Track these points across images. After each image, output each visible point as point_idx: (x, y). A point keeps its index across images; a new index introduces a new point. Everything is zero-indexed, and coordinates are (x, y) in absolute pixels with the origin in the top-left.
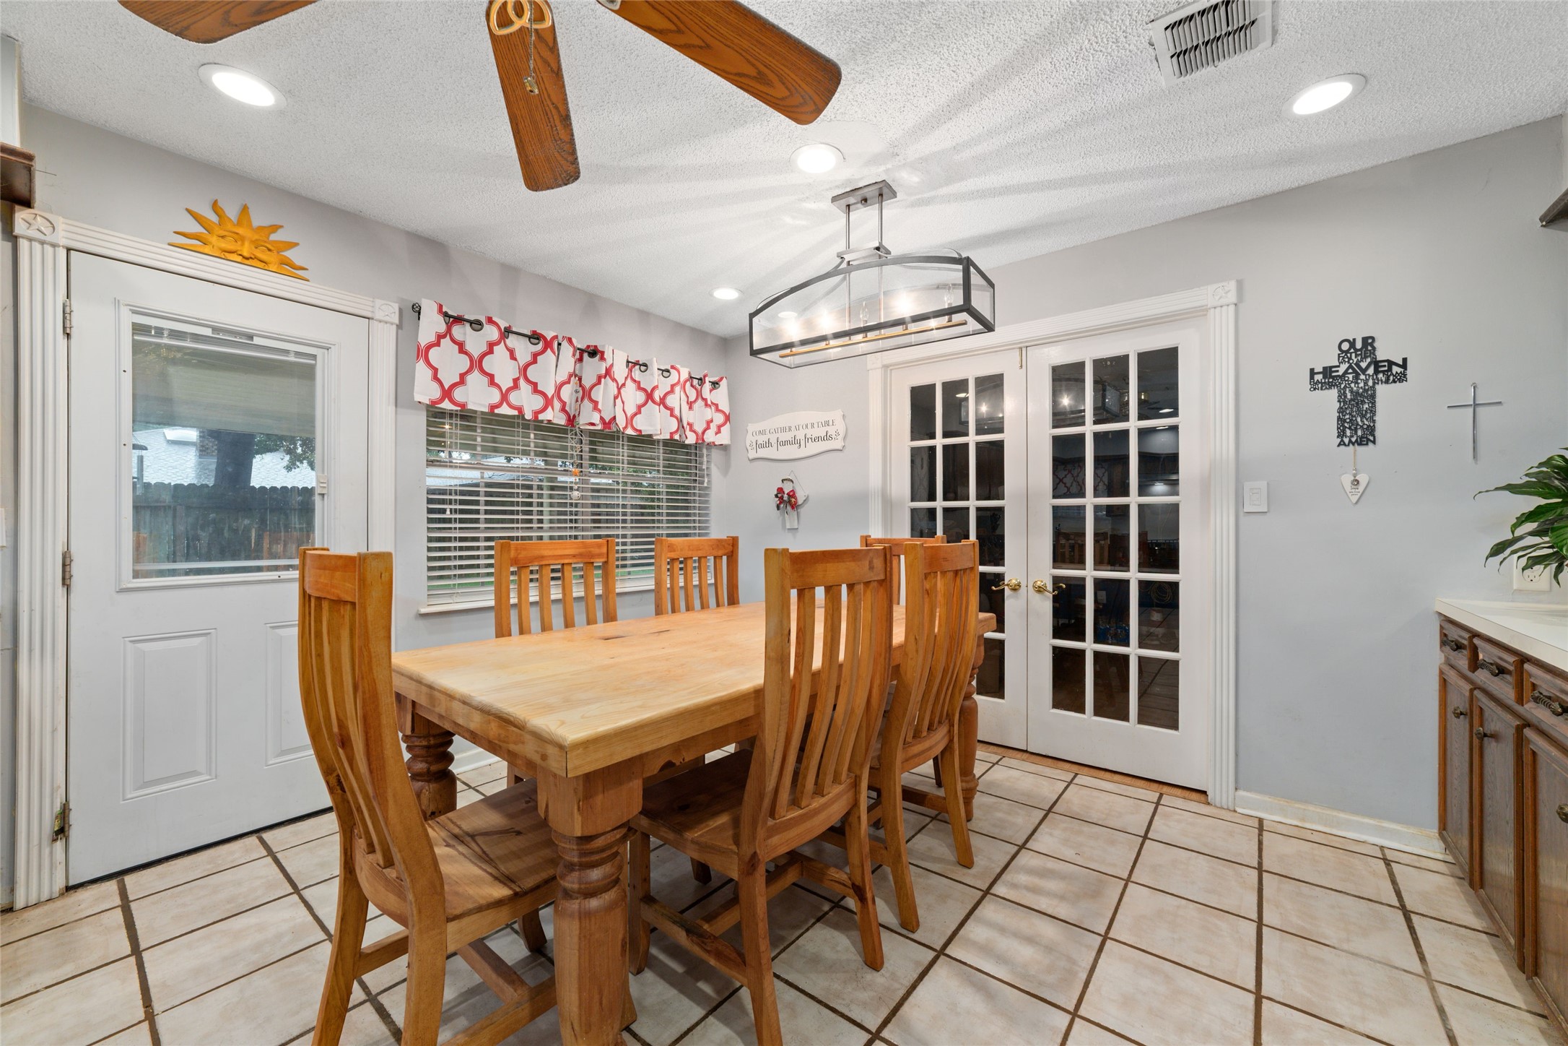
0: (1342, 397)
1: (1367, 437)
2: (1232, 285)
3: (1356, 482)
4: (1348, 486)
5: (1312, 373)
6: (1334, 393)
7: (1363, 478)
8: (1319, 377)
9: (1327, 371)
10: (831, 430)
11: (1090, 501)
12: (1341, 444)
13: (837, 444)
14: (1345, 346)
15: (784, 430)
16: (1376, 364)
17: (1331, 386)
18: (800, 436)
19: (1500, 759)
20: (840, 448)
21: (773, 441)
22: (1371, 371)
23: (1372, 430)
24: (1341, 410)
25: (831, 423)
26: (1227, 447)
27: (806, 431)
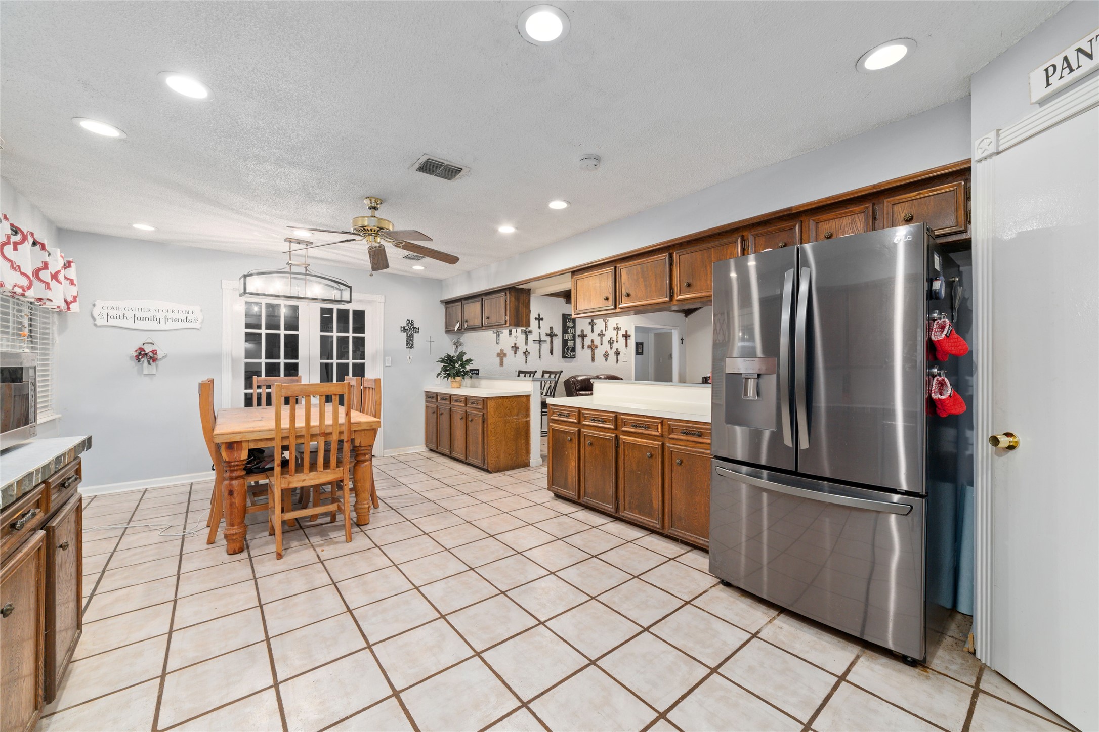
0: (407, 334)
1: (412, 347)
2: (383, 297)
3: (410, 358)
4: (408, 358)
5: (401, 327)
6: (405, 333)
7: (411, 357)
8: (402, 329)
9: (404, 327)
10: (190, 317)
11: (335, 361)
12: (407, 348)
13: (197, 325)
14: (408, 322)
15: (143, 310)
16: (414, 327)
17: (405, 332)
18: (161, 316)
19: (445, 419)
20: (198, 328)
21: (129, 315)
22: (413, 329)
23: (413, 345)
24: (407, 339)
25: (190, 312)
26: (380, 346)
27: (166, 314)
